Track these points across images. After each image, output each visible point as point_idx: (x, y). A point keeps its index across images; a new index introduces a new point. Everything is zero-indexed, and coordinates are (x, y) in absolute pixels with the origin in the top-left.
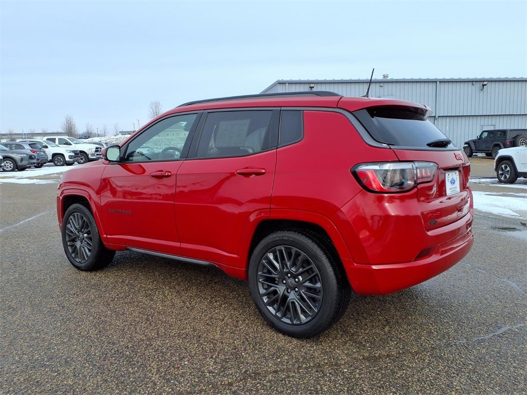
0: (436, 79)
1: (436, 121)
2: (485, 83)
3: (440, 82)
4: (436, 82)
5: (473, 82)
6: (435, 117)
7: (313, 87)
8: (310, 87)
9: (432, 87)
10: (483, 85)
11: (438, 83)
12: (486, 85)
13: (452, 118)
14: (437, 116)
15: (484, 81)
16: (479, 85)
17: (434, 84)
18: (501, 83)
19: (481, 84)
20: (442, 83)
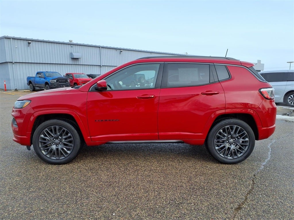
0: (100, 46)
1: (101, 68)
2: (122, 50)
3: (102, 47)
4: (100, 47)
5: (116, 49)
6: (100, 66)
7: (30, 43)
8: (28, 43)
9: (98, 49)
10: (121, 51)
11: (101, 48)
12: (122, 51)
13: (108, 67)
14: (101, 65)
15: (121, 49)
16: (118, 51)
17: (99, 48)
18: (128, 51)
19: (120, 50)
20: (102, 48)
